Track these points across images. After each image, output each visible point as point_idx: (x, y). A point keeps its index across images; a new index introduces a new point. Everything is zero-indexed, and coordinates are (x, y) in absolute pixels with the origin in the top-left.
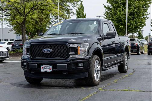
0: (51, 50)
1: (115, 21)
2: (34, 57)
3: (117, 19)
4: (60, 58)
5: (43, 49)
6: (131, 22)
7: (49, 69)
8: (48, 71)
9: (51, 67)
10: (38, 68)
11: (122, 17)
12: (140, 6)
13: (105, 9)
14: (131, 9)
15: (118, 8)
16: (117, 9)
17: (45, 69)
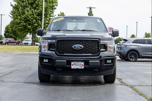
0: (82, 46)
1: (22, 21)
2: (60, 53)
3: (25, 18)
4: (91, 54)
5: (73, 45)
6: (39, 22)
7: (81, 66)
8: (80, 68)
9: (83, 63)
10: (67, 64)
11: (30, 17)
12: (48, 8)
13: (12, 7)
14: (39, 9)
15: (26, 8)
16: (24, 9)
17: (76, 66)
